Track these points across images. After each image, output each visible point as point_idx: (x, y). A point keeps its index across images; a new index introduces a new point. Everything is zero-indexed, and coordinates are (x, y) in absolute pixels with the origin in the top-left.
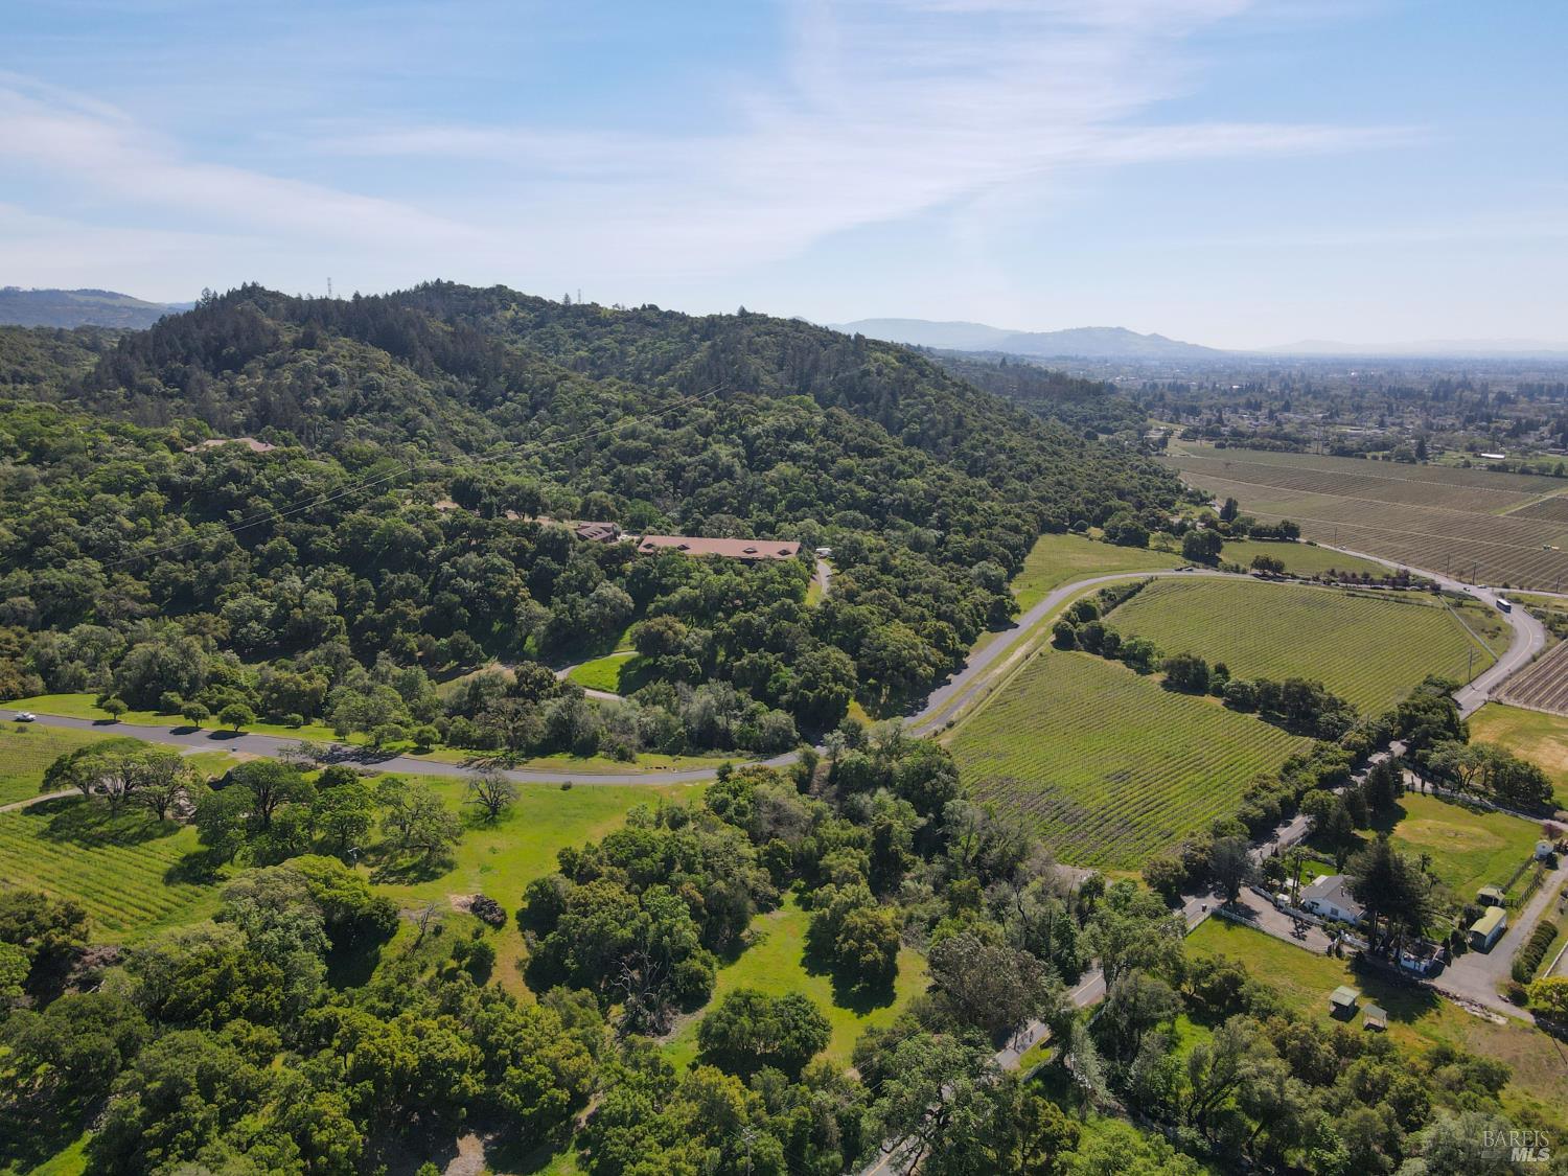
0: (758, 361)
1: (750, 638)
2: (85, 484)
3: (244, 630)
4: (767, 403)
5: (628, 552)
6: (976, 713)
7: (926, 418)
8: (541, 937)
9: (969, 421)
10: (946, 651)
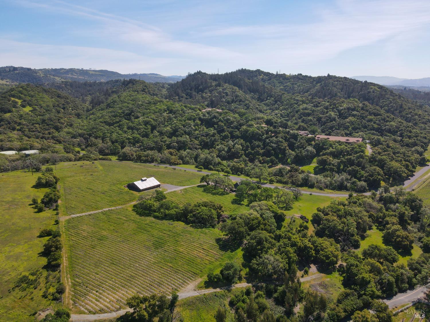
0: (335, 89)
1: (351, 163)
2: (183, 118)
3: (221, 153)
4: (343, 100)
5: (313, 139)
6: (421, 187)
7: (390, 105)
8: (318, 226)
9: (404, 106)
10: (409, 170)
